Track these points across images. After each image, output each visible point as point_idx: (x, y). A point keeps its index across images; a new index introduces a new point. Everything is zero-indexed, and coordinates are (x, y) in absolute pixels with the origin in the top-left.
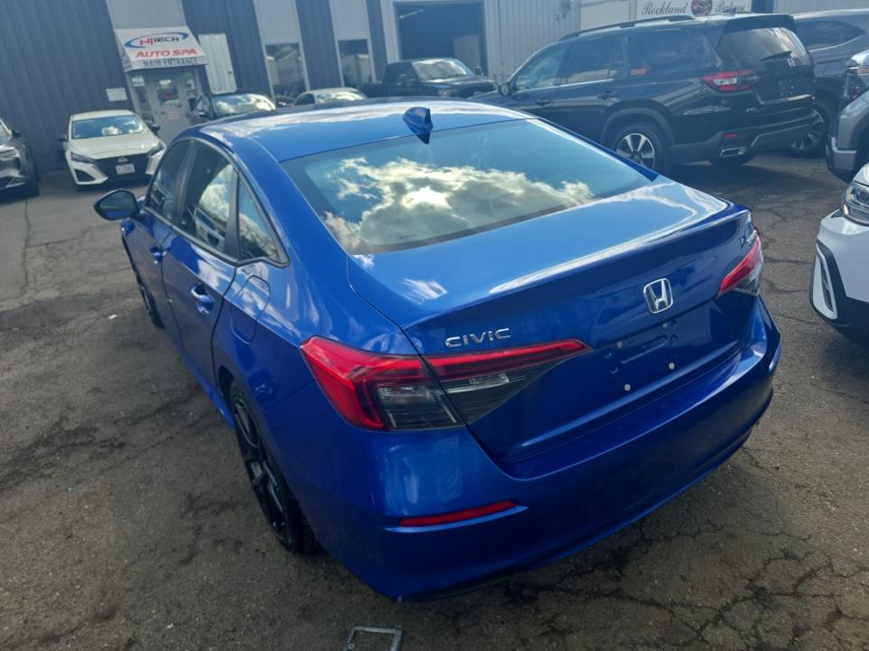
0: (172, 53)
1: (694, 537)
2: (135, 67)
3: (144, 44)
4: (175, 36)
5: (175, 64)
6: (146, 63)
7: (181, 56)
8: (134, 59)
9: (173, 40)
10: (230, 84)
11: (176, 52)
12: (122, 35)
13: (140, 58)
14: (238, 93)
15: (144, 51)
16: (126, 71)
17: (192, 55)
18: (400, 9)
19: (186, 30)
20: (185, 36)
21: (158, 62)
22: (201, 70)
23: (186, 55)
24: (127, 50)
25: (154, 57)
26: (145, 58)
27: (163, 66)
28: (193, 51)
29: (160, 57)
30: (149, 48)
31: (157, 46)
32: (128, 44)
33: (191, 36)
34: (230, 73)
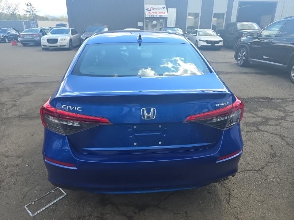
0: (158, 13)
1: (175, 214)
2: (146, 16)
3: (151, 10)
4: (161, 8)
5: (158, 17)
6: (150, 15)
7: (161, 14)
8: (147, 14)
9: (160, 9)
10: (173, 25)
11: (159, 13)
12: (146, 6)
13: (149, 14)
14: (175, 27)
15: (150, 12)
16: (144, 17)
17: (164, 14)
18: (241, 4)
19: (165, 6)
20: (164, 8)
21: (153, 15)
22: (165, 19)
23: (162, 14)
24: (146, 11)
25: (153, 14)
26: (150, 14)
27: (154, 17)
28: (164, 13)
29: (154, 14)
30: (152, 11)
31: (155, 11)
32: (147, 10)
33: (165, 8)
34: (175, 21)
